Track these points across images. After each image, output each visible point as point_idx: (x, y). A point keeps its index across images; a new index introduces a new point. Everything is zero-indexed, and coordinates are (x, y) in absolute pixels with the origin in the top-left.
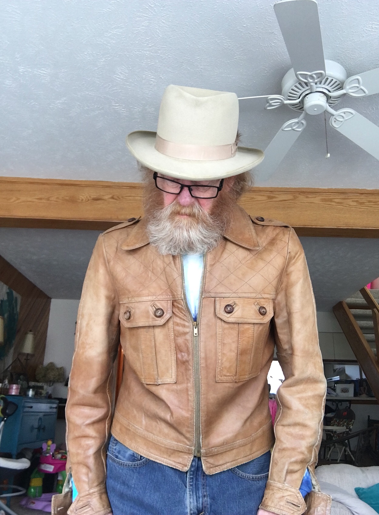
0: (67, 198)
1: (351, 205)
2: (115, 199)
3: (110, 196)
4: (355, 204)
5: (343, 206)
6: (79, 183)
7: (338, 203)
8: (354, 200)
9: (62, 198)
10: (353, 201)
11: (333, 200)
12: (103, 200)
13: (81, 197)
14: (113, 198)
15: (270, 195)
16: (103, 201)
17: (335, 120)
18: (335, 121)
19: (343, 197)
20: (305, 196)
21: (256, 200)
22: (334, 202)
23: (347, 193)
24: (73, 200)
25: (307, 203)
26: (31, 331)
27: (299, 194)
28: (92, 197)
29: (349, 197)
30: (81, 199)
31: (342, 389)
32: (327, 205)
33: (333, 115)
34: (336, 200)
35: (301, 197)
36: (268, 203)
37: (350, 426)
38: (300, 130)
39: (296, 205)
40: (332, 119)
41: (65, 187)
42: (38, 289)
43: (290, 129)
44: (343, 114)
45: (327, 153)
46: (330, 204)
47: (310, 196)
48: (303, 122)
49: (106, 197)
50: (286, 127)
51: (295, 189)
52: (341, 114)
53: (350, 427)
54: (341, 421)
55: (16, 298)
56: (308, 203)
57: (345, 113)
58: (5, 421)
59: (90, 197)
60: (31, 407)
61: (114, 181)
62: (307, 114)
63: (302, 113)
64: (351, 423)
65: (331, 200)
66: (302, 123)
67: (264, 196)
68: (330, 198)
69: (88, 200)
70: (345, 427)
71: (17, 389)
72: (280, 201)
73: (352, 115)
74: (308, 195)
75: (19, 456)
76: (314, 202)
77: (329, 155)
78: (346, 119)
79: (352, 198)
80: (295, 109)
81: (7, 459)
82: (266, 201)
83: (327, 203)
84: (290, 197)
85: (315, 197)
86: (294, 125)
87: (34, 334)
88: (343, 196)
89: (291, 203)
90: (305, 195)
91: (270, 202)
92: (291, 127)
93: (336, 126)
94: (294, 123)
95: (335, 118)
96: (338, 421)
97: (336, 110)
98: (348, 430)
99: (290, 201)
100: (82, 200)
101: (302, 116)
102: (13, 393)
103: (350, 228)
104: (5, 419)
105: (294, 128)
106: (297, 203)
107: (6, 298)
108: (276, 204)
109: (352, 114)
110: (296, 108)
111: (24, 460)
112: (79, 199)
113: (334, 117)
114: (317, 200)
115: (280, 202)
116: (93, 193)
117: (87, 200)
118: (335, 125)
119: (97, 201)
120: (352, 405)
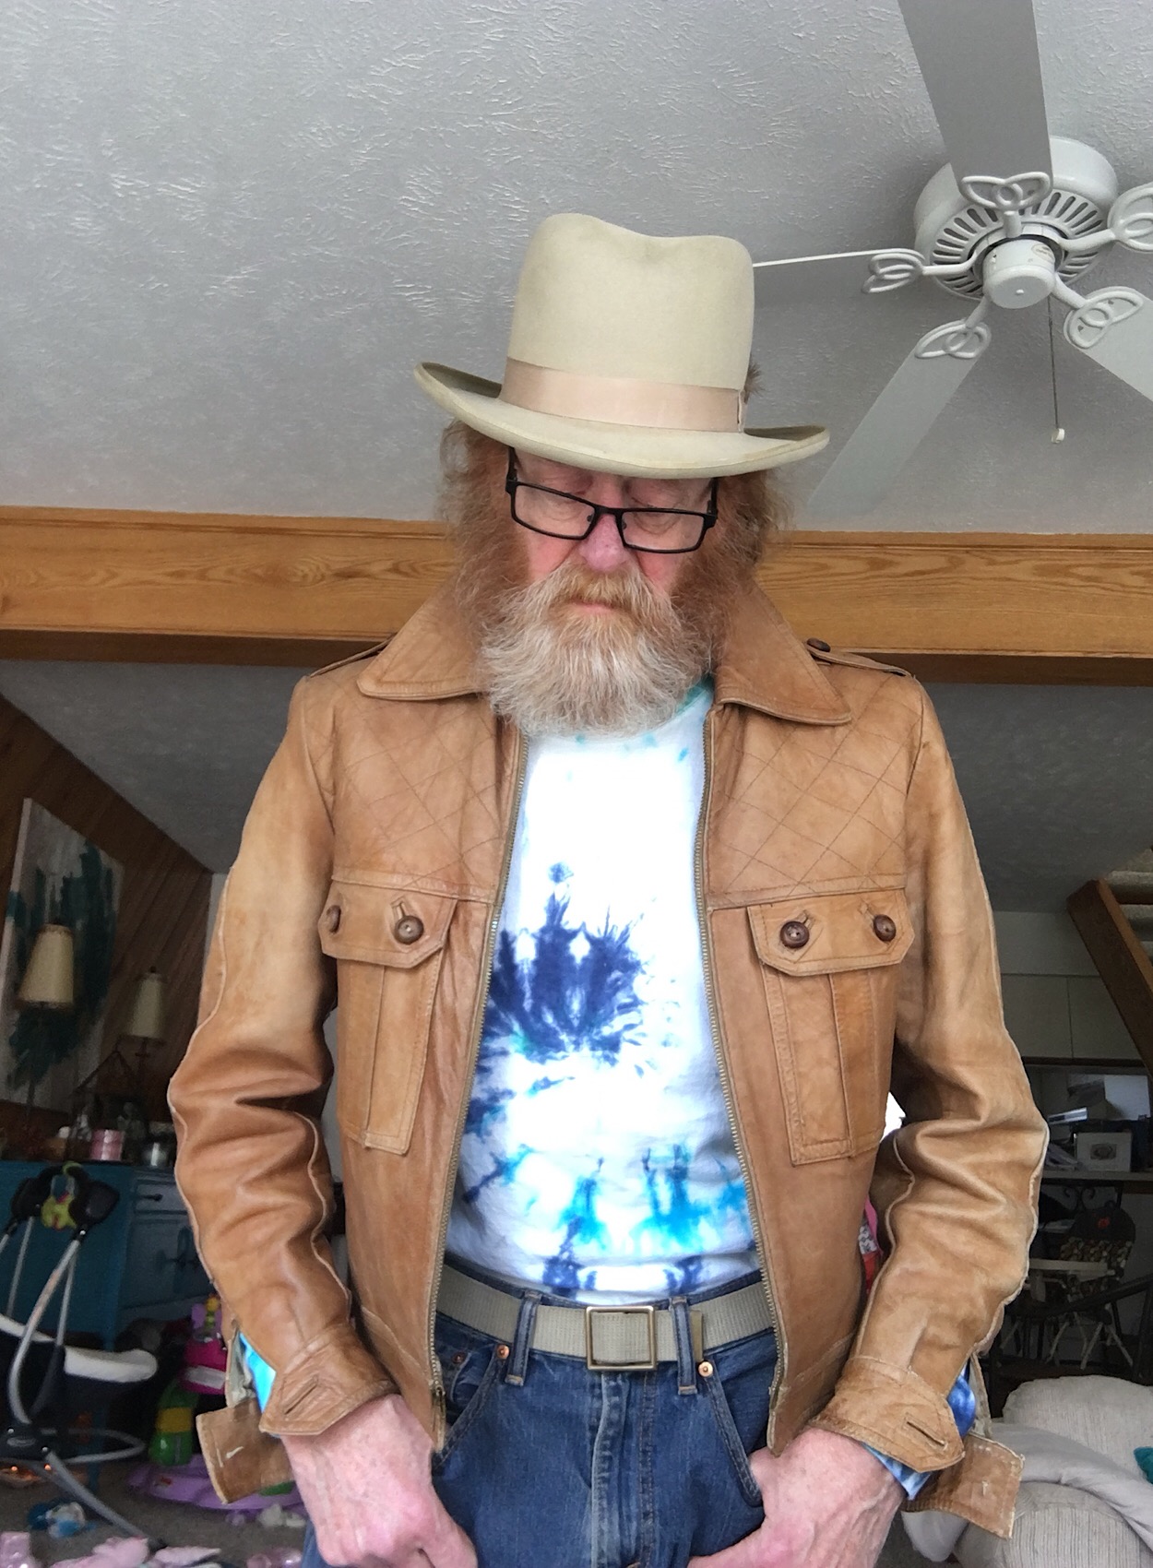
0: (259, 572)
1: (1128, 586)
2: (406, 574)
3: (389, 564)
4: (1138, 581)
5: (1103, 588)
6: (294, 526)
7: (1089, 579)
8: (1136, 569)
9: (245, 571)
10: (1133, 573)
11: (1074, 571)
12: (368, 576)
13: (301, 568)
14: (396, 569)
15: (877, 555)
16: (366, 579)
17: (1080, 323)
18: (1080, 328)
19: (1104, 562)
20: (983, 558)
21: (831, 571)
22: (1072, 575)
23: (1115, 548)
24: (275, 579)
25: (991, 579)
26: (153, 970)
27: (967, 552)
28: (337, 567)
29: (1119, 562)
30: (300, 574)
31: (1093, 1146)
32: (1053, 587)
33: (1075, 309)
34: (1080, 571)
35: (974, 564)
36: (871, 580)
37: (1119, 1259)
38: (971, 355)
39: (956, 586)
40: (1073, 322)
41: (251, 537)
42: (173, 844)
43: (941, 352)
44: (1104, 306)
45: (1058, 427)
46: (1062, 584)
47: (1003, 559)
48: (981, 330)
49: (375, 568)
50: (930, 347)
51: (954, 536)
52: (1099, 304)
53: (1119, 1263)
54: (1093, 1247)
55: (109, 873)
56: (995, 579)
57: (1110, 303)
58: (82, 1239)
59: (328, 567)
60: (158, 1198)
61: (396, 518)
62: (992, 306)
63: (979, 302)
64: (1120, 1251)
65: (1065, 571)
66: (979, 335)
67: (855, 558)
68: (1063, 563)
69: (323, 577)
70: (1103, 1265)
71: (115, 1143)
72: (906, 575)
73: (1134, 309)
74: (991, 557)
75: (122, 1344)
76: (1010, 576)
77: (1062, 433)
78: (1116, 319)
79: (1131, 562)
80: (955, 291)
81: (87, 1351)
82: (863, 575)
83: (1055, 580)
84: (939, 561)
85: (1016, 562)
86: (954, 342)
87: (163, 980)
88: (1100, 558)
89: (944, 582)
90: (984, 555)
91: (879, 576)
92: (944, 348)
93: (1084, 343)
94: (955, 335)
95: (1081, 318)
96: (1081, 1245)
97: (1084, 292)
98: (1112, 1272)
99: (937, 575)
100: (305, 576)
101: (978, 312)
102: (104, 1157)
103: (1123, 655)
104: (83, 1232)
105: (953, 349)
106: (962, 581)
107: (78, 872)
108: (893, 583)
109: (1134, 304)
110: (958, 287)
111: (139, 1353)
112: (295, 575)
113: (1078, 314)
114: (1022, 570)
115: (907, 578)
116: (338, 556)
117: (319, 577)
118: (1081, 340)
119: (350, 580)
120: (1125, 1197)
